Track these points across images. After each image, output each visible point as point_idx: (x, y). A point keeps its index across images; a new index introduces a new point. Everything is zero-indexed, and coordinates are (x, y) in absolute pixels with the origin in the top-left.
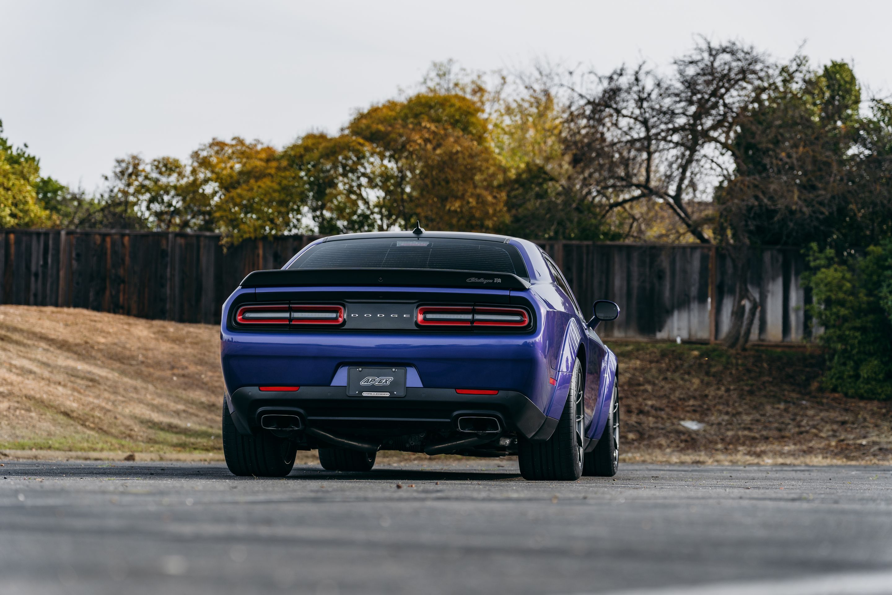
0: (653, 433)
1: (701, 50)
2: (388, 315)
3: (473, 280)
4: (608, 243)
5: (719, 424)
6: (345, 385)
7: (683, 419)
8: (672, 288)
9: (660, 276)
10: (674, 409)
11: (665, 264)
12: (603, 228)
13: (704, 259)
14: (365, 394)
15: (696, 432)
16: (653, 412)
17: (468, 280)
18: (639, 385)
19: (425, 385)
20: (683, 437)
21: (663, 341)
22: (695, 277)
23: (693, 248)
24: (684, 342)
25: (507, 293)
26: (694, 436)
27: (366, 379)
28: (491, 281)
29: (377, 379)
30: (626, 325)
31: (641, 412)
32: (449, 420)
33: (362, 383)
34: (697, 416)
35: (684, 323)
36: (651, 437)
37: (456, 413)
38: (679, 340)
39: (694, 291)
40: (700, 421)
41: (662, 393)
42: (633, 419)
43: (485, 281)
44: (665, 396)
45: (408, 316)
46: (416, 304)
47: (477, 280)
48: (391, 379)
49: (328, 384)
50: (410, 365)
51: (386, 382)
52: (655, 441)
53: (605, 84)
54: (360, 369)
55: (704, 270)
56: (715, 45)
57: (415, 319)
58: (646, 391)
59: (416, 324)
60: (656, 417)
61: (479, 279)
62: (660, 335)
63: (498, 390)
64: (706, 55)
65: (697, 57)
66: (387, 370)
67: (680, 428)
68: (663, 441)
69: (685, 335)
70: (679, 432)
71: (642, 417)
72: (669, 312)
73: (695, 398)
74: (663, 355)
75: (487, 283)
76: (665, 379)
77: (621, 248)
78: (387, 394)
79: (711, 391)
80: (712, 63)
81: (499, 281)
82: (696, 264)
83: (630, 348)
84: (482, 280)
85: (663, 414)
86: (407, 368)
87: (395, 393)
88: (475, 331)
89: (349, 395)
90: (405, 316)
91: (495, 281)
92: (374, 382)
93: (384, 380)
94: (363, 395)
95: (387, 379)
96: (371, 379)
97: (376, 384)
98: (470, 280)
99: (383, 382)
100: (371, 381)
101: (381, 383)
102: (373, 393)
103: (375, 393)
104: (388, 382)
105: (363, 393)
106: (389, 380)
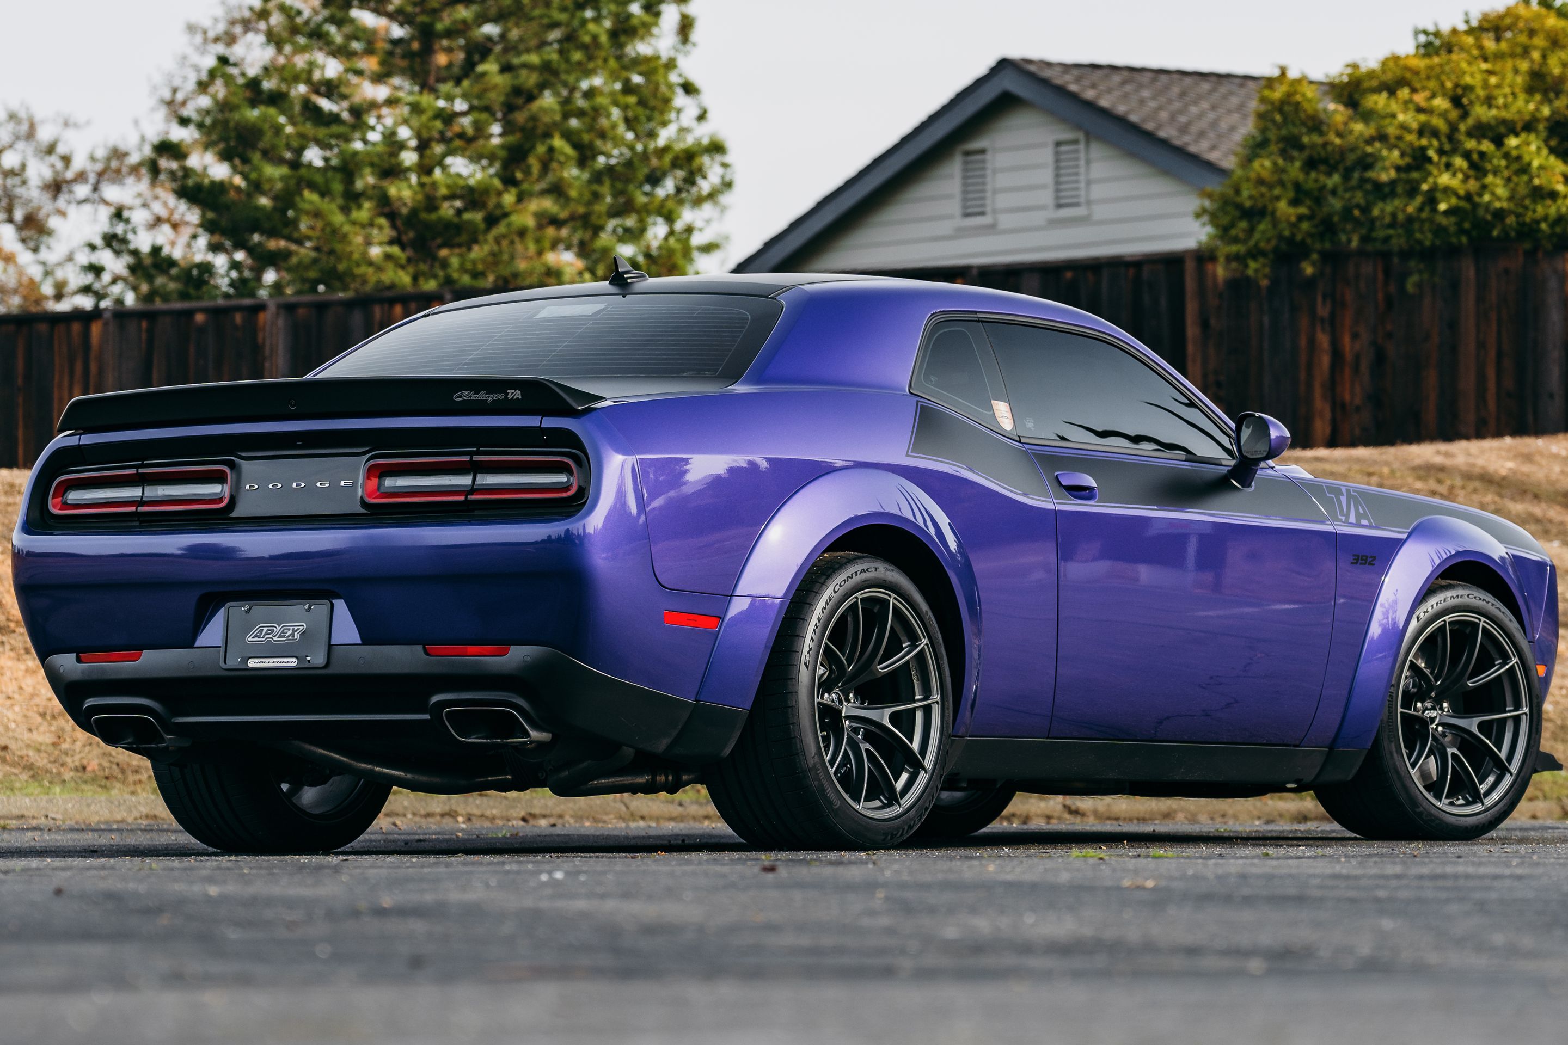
3: (465, 395)
6: (219, 642)
14: (253, 663)
17: (455, 397)
19: (367, 640)
25: (534, 422)
27: (255, 631)
28: (501, 396)
29: (278, 629)
32: (427, 717)
33: (249, 640)
37: (435, 699)
43: (490, 398)
46: (363, 457)
47: (473, 396)
48: (303, 627)
49: (190, 644)
51: (293, 635)
54: (246, 609)
57: (360, 493)
59: (363, 502)
61: (478, 392)
63: (508, 644)
66: (297, 607)
75: (494, 401)
78: (292, 663)
81: (518, 394)
84: (482, 395)
86: (333, 601)
87: (309, 658)
88: (476, 512)
89: (224, 666)
90: (342, 483)
91: (510, 397)
92: (271, 636)
93: (289, 630)
94: (250, 665)
95: (296, 628)
96: (265, 629)
97: (275, 639)
98: (460, 396)
99: (287, 635)
100: (267, 633)
101: (284, 637)
102: (267, 660)
103: (271, 660)
104: (296, 634)
105: (250, 660)
106: (298, 629)
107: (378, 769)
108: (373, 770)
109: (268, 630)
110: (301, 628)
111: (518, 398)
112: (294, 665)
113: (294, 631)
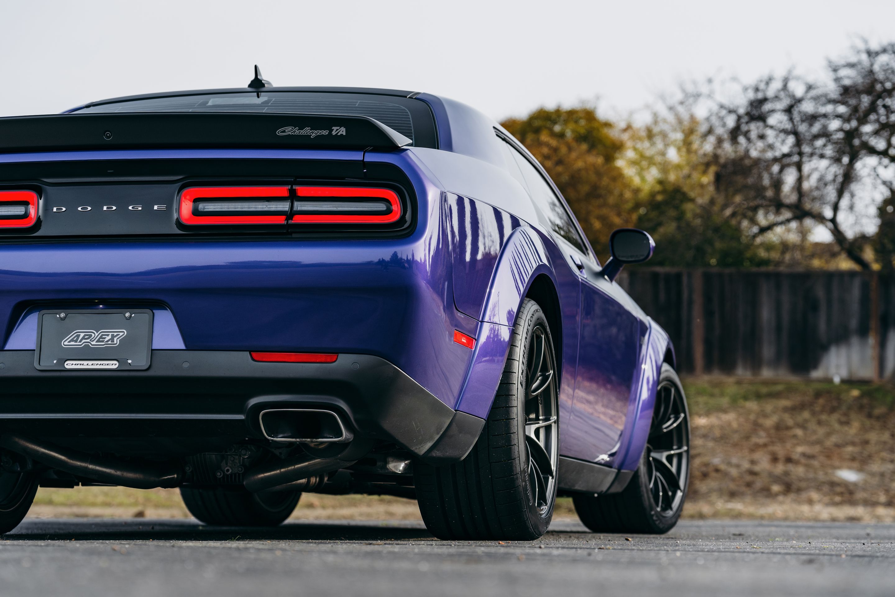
0: (803, 484)
1: (859, 52)
2: (122, 207)
3: (289, 130)
4: (754, 269)
5: (882, 475)
6: (32, 346)
7: (839, 468)
8: (829, 321)
9: (814, 307)
10: (828, 457)
11: (820, 293)
12: (748, 254)
13: (865, 287)
14: (70, 365)
15: (855, 484)
16: (803, 460)
17: (279, 133)
18: (788, 428)
19: (190, 346)
20: (838, 489)
21: (820, 381)
22: (855, 306)
23: (851, 274)
24: (843, 381)
25: (357, 156)
26: (851, 488)
27: (72, 335)
28: (325, 132)
29: (96, 334)
30: (776, 363)
31: (789, 460)
32: (242, 417)
33: (66, 343)
34: (856, 464)
35: (843, 360)
36: (799, 490)
37: (253, 401)
38: (837, 380)
39: (854, 323)
40: (860, 470)
41: (814, 438)
42: (780, 468)
43: (314, 134)
44: (819, 442)
45: (163, 207)
46: (179, 185)
47: (297, 132)
48: (123, 333)
49: (1, 346)
50: (160, 305)
51: (112, 339)
52: (804, 495)
53: (751, 95)
54: (63, 315)
55: (865, 300)
56: (875, 46)
57: (175, 216)
58: (795, 436)
59: (179, 224)
60: (806, 466)
61: (301, 128)
62: (816, 374)
63: (337, 352)
64: (864, 57)
65: (853, 59)
66: (116, 316)
67: (835, 479)
68: (815, 495)
69: (844, 373)
70: (833, 484)
71: (790, 467)
72: (825, 348)
73: (853, 444)
74: (818, 395)
75: (317, 137)
76: (820, 423)
77: (768, 275)
78: (113, 365)
79: (873, 437)
80: (872, 65)
81: (342, 131)
82: (856, 292)
83: (779, 388)
84: (307, 131)
85: (815, 463)
86: (154, 311)
87: (130, 361)
88: (294, 235)
89: (39, 368)
90: (156, 207)
91: (334, 133)
92: (88, 340)
93: (108, 335)
94: (67, 367)
95: (115, 334)
96: (82, 335)
97: (93, 343)
98: (284, 132)
99: (106, 340)
100: (83, 338)
101: (103, 341)
102: (85, 363)
103: (90, 363)
104: (115, 339)
105: (67, 362)
106: (117, 335)
107: (91, 466)
108: (87, 468)
109: (85, 335)
110: (121, 334)
111: (342, 135)
112: (114, 367)
113: (113, 337)
